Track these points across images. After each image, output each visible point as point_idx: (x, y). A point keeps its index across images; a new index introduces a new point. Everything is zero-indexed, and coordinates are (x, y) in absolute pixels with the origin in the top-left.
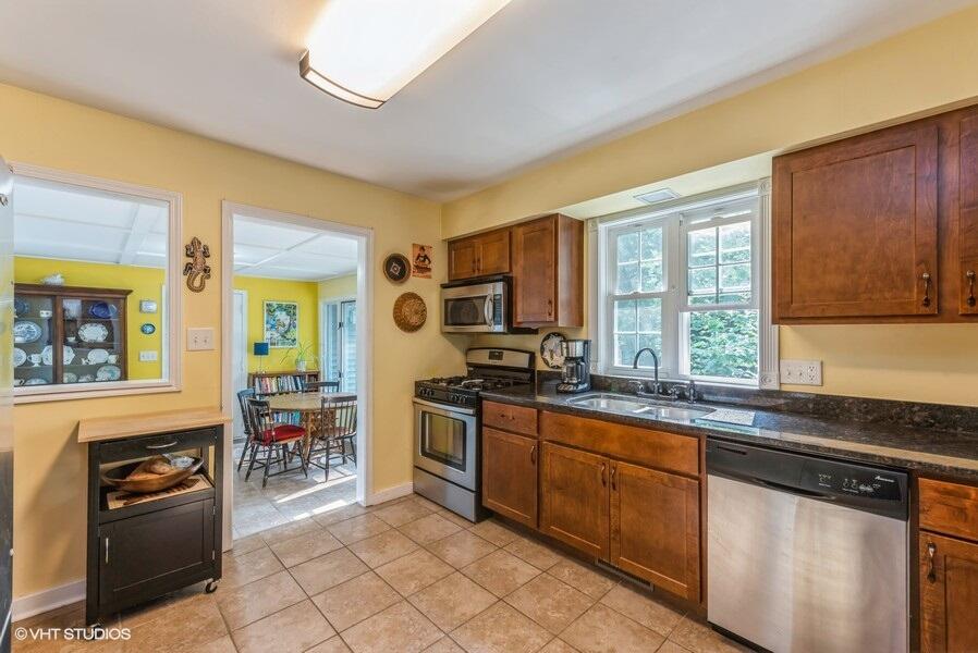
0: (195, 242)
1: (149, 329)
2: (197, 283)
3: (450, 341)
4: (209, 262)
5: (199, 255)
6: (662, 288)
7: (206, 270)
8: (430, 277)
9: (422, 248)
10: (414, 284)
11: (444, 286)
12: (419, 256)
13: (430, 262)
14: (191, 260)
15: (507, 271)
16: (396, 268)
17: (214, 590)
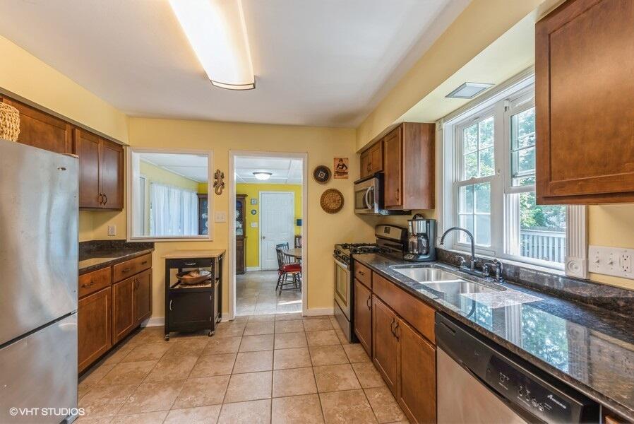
0: (218, 171)
1: (254, 212)
2: (219, 191)
3: (363, 219)
4: (224, 181)
5: (220, 177)
6: (491, 171)
7: (223, 184)
8: (347, 178)
9: (341, 160)
10: (334, 183)
11: (357, 183)
12: (339, 165)
13: (347, 168)
14: (216, 180)
15: (381, 169)
16: (322, 174)
17: (212, 335)
